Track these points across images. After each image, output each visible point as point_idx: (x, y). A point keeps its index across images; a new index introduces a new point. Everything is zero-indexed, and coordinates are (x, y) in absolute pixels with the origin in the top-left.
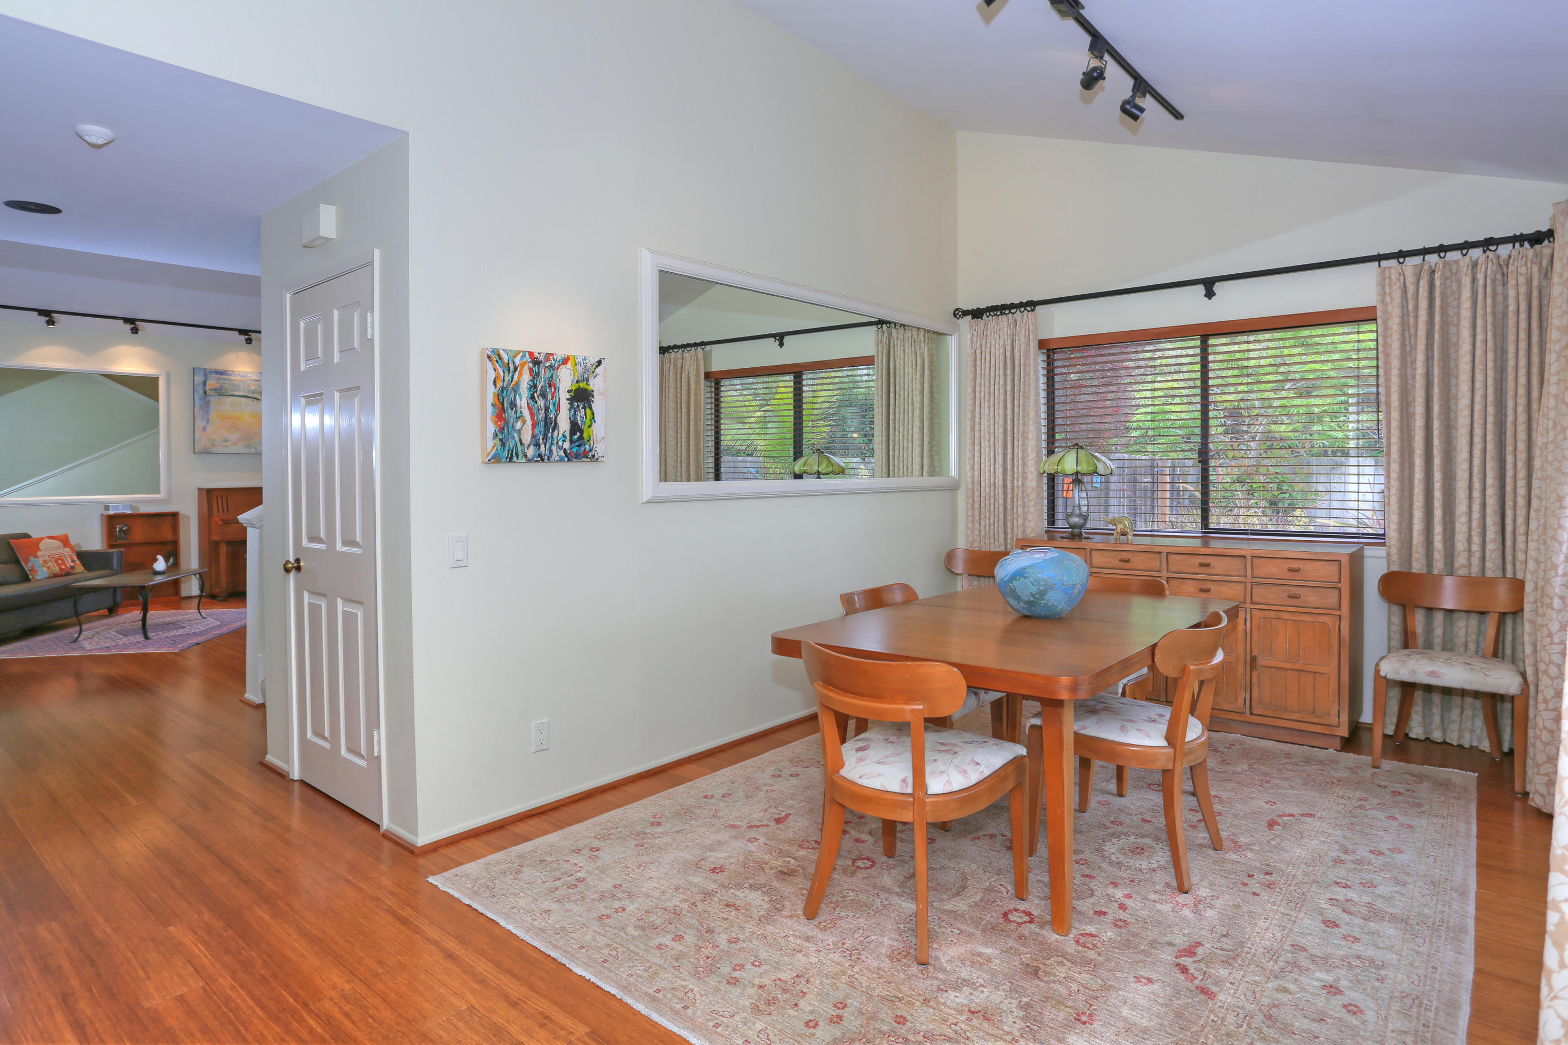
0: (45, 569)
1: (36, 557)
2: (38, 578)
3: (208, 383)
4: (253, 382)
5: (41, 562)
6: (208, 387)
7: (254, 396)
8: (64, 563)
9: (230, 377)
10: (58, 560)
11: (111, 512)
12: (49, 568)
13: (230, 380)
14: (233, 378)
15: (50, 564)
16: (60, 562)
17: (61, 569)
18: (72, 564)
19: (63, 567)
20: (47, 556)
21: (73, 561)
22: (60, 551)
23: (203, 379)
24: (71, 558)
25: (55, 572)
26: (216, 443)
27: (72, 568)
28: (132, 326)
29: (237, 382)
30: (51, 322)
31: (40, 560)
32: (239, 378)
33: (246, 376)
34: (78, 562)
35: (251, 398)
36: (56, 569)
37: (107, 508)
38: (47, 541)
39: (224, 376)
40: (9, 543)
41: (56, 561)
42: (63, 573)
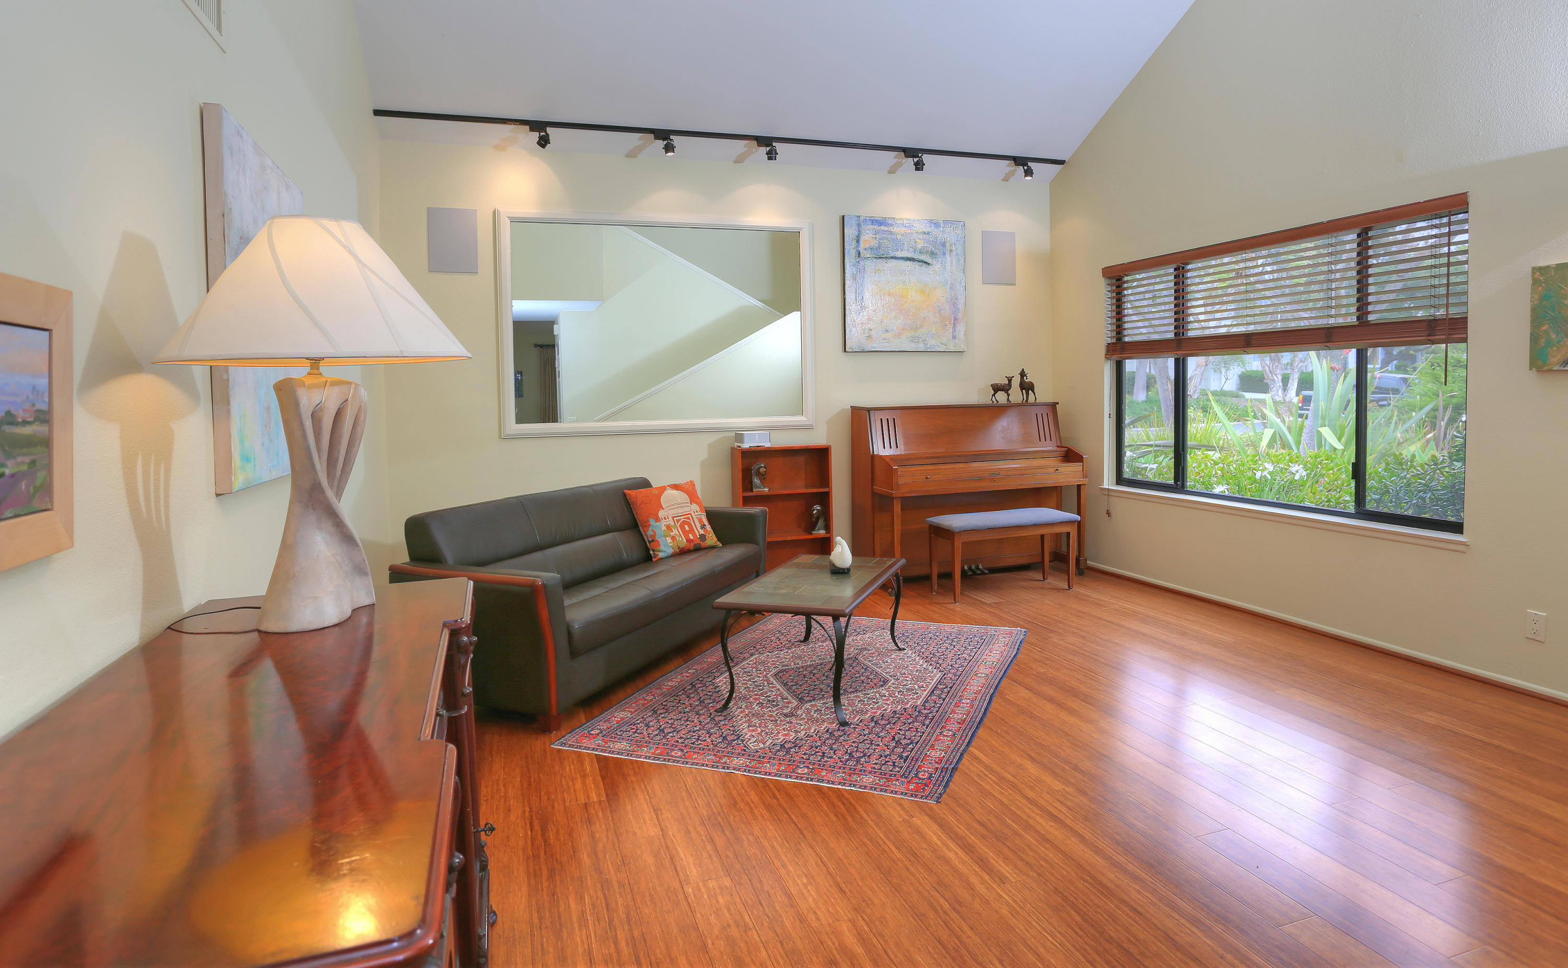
0: (669, 540)
1: (657, 519)
2: (661, 555)
3: (862, 238)
4: (921, 236)
5: (664, 528)
6: (862, 245)
7: (922, 258)
8: (692, 531)
9: (891, 229)
10: (685, 524)
11: (746, 445)
12: (673, 538)
13: (891, 233)
14: (895, 229)
15: (675, 532)
16: (687, 528)
17: (689, 540)
18: (702, 532)
19: (691, 537)
20: (671, 519)
21: (703, 527)
22: (686, 510)
23: (856, 233)
24: (700, 521)
25: (682, 546)
26: (873, 333)
27: (703, 537)
28: (768, 149)
29: (899, 237)
30: (669, 148)
31: (662, 525)
32: (902, 230)
33: (910, 227)
34: (708, 527)
35: (919, 261)
36: (682, 541)
37: (739, 437)
38: (670, 492)
39: (883, 228)
40: (625, 495)
41: (682, 526)
42: (692, 546)
